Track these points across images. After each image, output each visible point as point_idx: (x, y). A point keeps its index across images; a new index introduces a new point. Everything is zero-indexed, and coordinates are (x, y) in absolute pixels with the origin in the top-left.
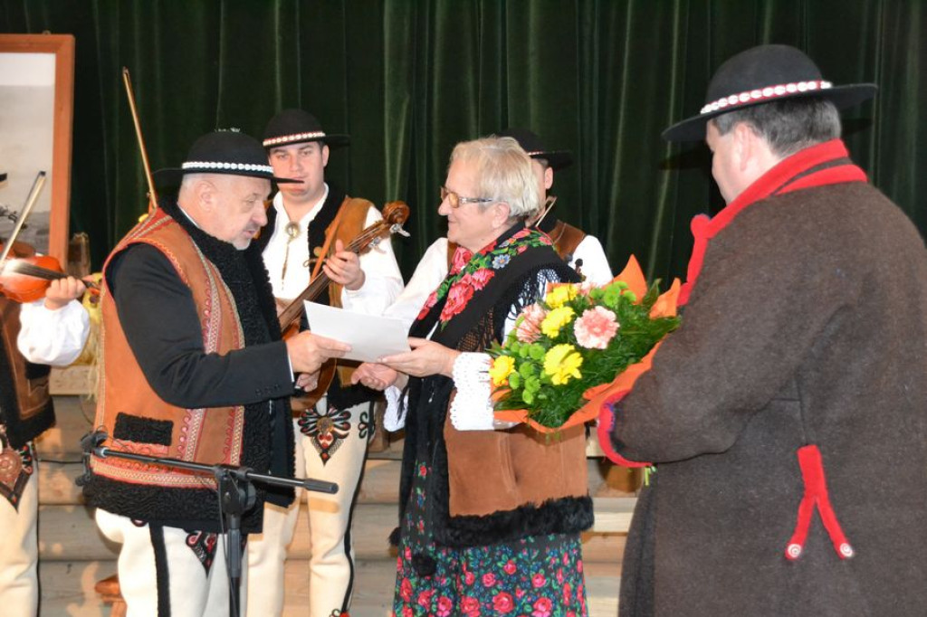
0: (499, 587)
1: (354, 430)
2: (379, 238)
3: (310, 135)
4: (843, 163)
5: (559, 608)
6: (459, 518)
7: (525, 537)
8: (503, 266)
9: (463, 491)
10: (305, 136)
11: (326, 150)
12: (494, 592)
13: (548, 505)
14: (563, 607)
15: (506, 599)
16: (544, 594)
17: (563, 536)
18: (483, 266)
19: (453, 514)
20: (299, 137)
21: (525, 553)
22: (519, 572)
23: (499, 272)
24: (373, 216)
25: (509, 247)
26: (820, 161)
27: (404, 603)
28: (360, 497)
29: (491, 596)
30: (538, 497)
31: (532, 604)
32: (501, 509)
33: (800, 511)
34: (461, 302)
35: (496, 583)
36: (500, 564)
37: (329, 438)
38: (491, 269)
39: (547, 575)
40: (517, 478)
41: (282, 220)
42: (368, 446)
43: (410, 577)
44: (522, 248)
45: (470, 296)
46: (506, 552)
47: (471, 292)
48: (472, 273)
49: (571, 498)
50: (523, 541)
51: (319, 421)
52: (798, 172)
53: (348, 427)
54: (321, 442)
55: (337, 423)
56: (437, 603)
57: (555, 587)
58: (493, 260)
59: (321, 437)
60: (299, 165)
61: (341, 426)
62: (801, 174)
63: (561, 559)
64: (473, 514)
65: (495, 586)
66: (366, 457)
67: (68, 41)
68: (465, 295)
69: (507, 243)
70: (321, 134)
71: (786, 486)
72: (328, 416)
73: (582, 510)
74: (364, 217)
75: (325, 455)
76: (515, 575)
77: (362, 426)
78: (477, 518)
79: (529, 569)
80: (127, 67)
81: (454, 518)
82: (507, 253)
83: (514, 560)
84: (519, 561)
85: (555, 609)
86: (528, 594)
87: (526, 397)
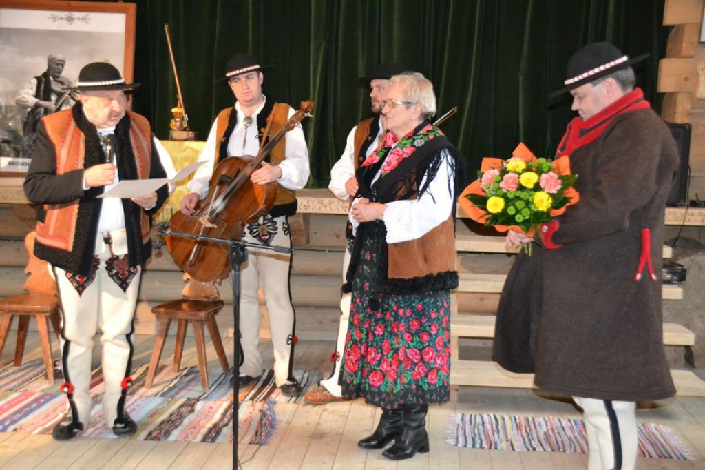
0: (413, 316)
1: (280, 231)
3: (251, 68)
5: (441, 329)
6: (393, 279)
7: (428, 292)
8: (420, 145)
9: (396, 265)
10: (248, 69)
11: (261, 75)
12: (410, 319)
13: (439, 275)
14: (443, 328)
15: (416, 323)
16: (435, 322)
17: (444, 292)
18: (408, 145)
19: (390, 277)
20: (245, 70)
21: (428, 300)
22: (424, 309)
23: (418, 148)
24: (292, 112)
25: (423, 134)
27: (356, 327)
29: (409, 321)
30: (435, 271)
31: (430, 326)
32: (417, 276)
34: (395, 163)
35: (412, 315)
36: (414, 305)
37: (266, 235)
38: (414, 146)
39: (437, 312)
40: (426, 260)
41: (241, 116)
43: (359, 313)
44: (431, 137)
45: (400, 160)
46: (417, 299)
47: (402, 158)
48: (402, 148)
49: (449, 271)
50: (427, 293)
53: (276, 229)
54: (262, 238)
55: (270, 227)
56: (374, 326)
57: (440, 318)
58: (414, 141)
59: (262, 236)
60: (247, 85)
61: (273, 228)
63: (443, 303)
64: (401, 277)
65: (411, 316)
67: (132, 7)
68: (398, 160)
69: (421, 132)
70: (257, 67)
73: (454, 278)
74: (287, 112)
76: (422, 310)
77: (285, 229)
78: (403, 280)
79: (429, 308)
80: (167, 24)
81: (390, 279)
82: (422, 138)
83: (422, 303)
84: (424, 304)
85: (439, 329)
86: (428, 321)
87: (519, 218)
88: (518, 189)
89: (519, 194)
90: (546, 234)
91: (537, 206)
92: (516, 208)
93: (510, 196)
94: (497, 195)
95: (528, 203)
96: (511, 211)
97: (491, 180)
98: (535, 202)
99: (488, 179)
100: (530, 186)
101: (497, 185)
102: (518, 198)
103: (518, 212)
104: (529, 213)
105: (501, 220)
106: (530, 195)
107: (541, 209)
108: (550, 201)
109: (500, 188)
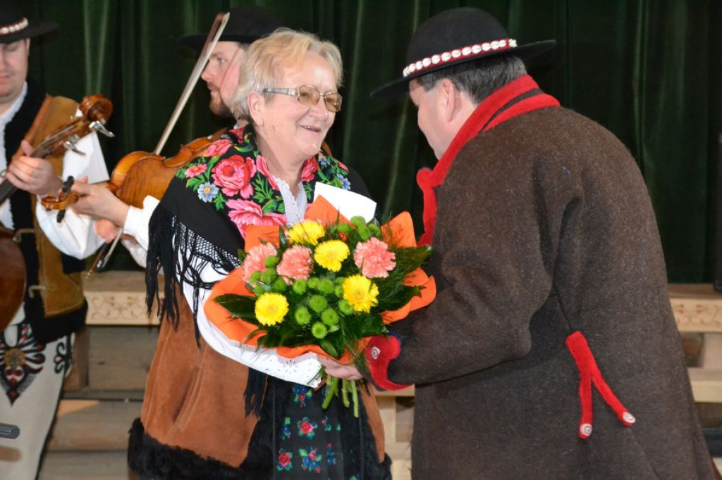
1: (49, 365)
2: (77, 136)
4: (534, 95)
26: (515, 96)
28: (52, 445)
33: (581, 394)
37: (18, 373)
42: (65, 381)
51: (8, 353)
52: (498, 108)
53: (41, 359)
54: (10, 377)
55: (30, 355)
59: (10, 372)
61: (34, 358)
62: (501, 110)
66: (63, 396)
71: (564, 375)
72: (19, 346)
75: (13, 394)
77: (58, 359)
87: (319, 331)
88: (312, 275)
89: (314, 283)
90: (377, 363)
91: (350, 304)
92: (311, 311)
93: (299, 289)
94: (273, 291)
95: (333, 301)
96: (302, 317)
97: (261, 264)
98: (346, 296)
99: (254, 263)
100: (336, 267)
101: (270, 271)
102: (314, 292)
103: (316, 318)
104: (336, 318)
105: (285, 337)
106: (336, 284)
107: (359, 308)
108: (375, 291)
109: (278, 277)
